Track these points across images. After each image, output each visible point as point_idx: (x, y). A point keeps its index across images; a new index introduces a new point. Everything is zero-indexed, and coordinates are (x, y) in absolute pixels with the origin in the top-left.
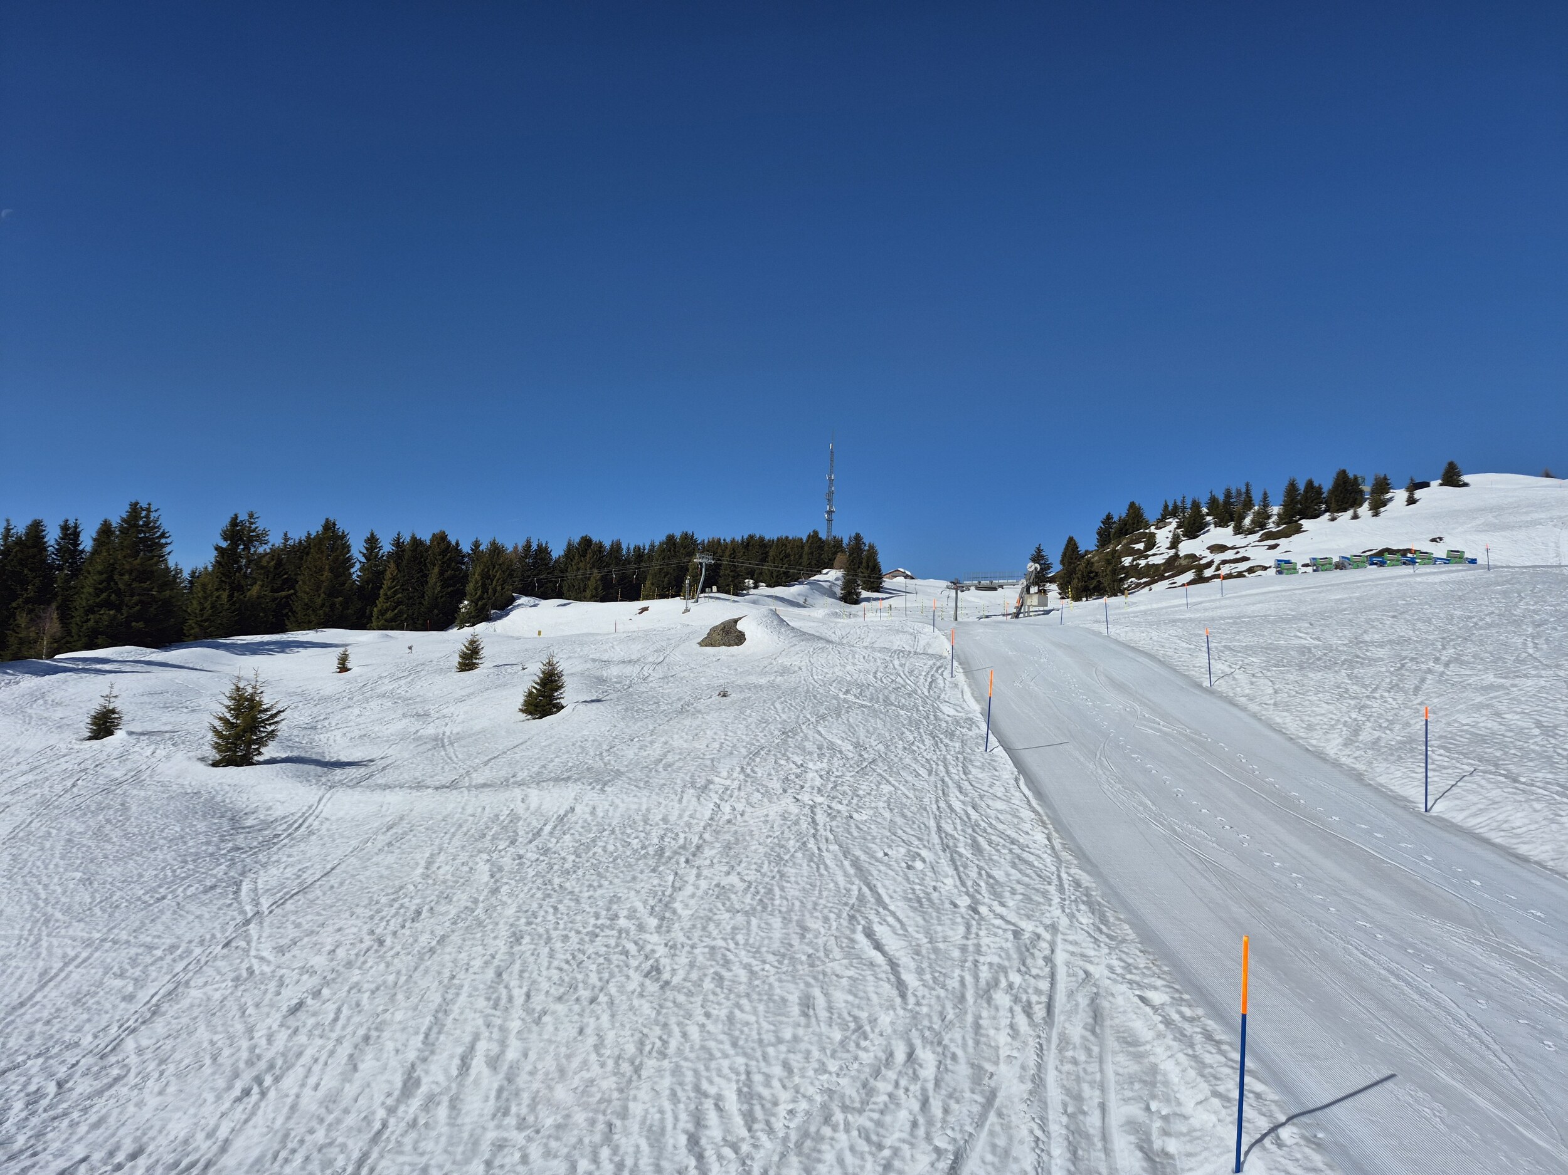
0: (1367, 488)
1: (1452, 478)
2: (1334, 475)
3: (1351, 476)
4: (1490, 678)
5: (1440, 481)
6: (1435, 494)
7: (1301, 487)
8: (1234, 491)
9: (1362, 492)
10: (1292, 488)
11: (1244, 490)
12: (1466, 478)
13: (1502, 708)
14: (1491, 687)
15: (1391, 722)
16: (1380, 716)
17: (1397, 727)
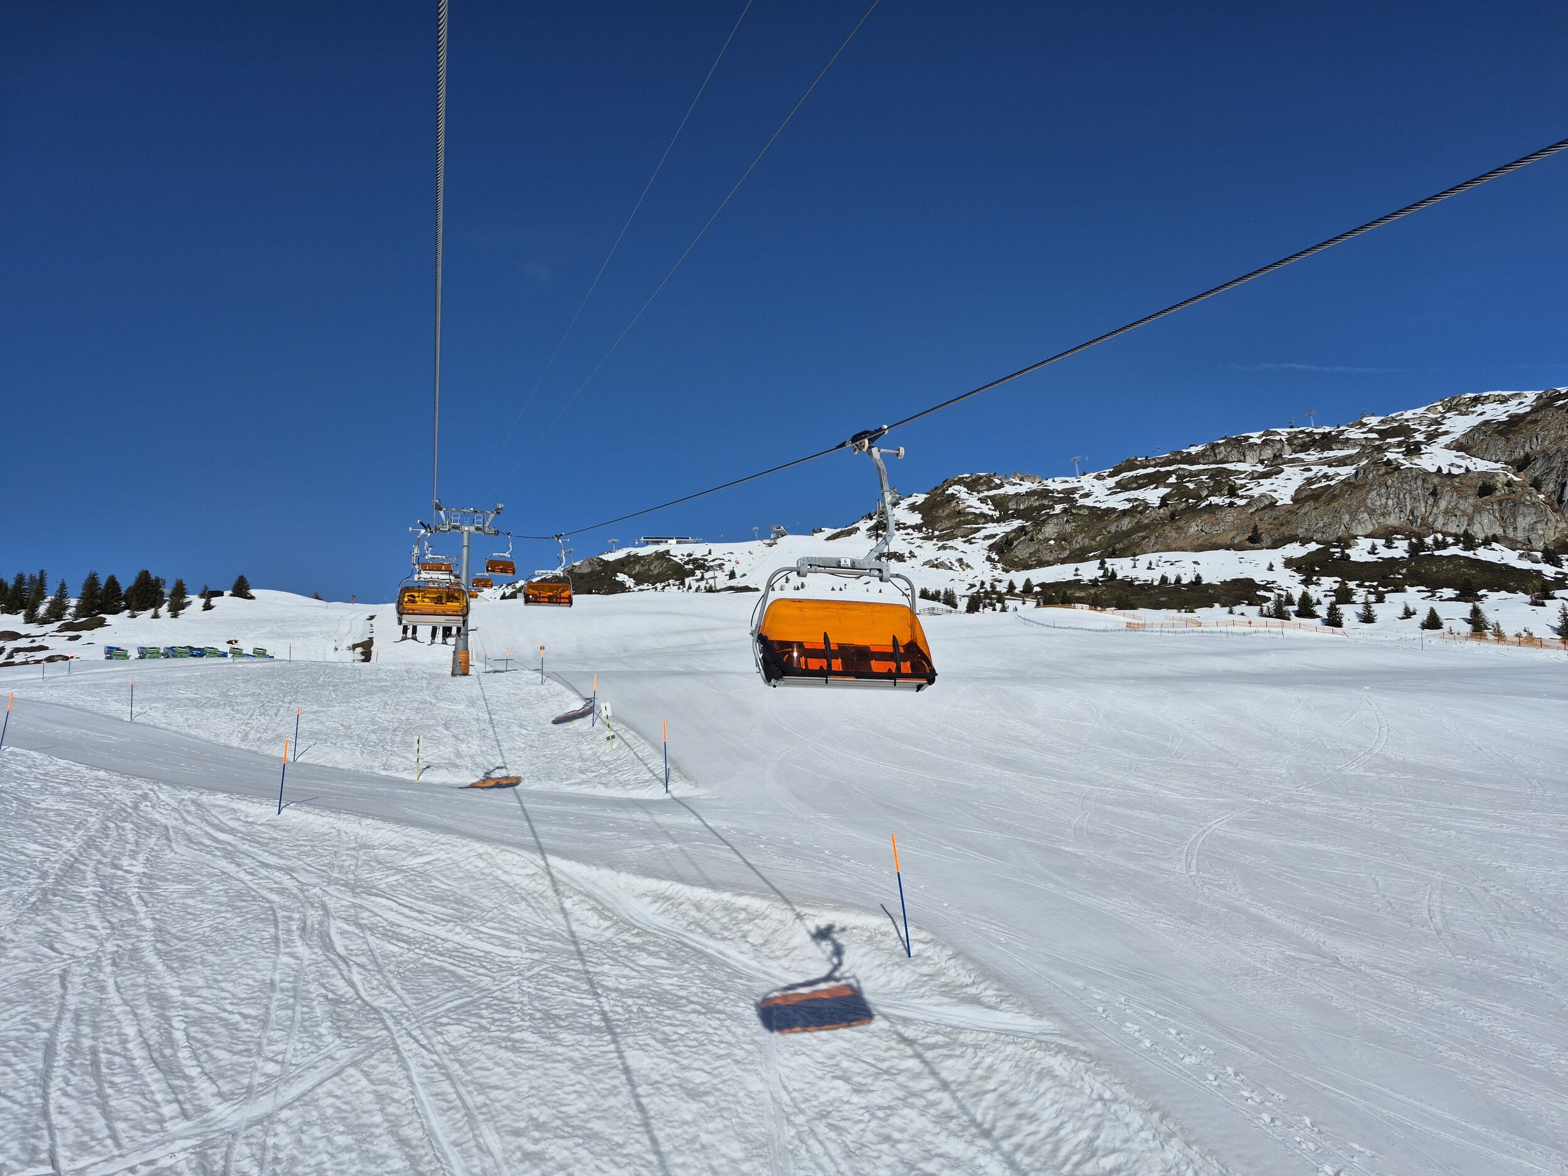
0: (167, 591)
1: (241, 590)
2: (137, 575)
3: (153, 577)
4: (316, 708)
5: (231, 592)
6: (226, 603)
7: (103, 582)
8: (27, 578)
9: (162, 594)
10: (92, 582)
11: (38, 578)
12: (253, 592)
13: (323, 720)
14: (317, 712)
15: (266, 730)
16: (258, 727)
17: (270, 732)
